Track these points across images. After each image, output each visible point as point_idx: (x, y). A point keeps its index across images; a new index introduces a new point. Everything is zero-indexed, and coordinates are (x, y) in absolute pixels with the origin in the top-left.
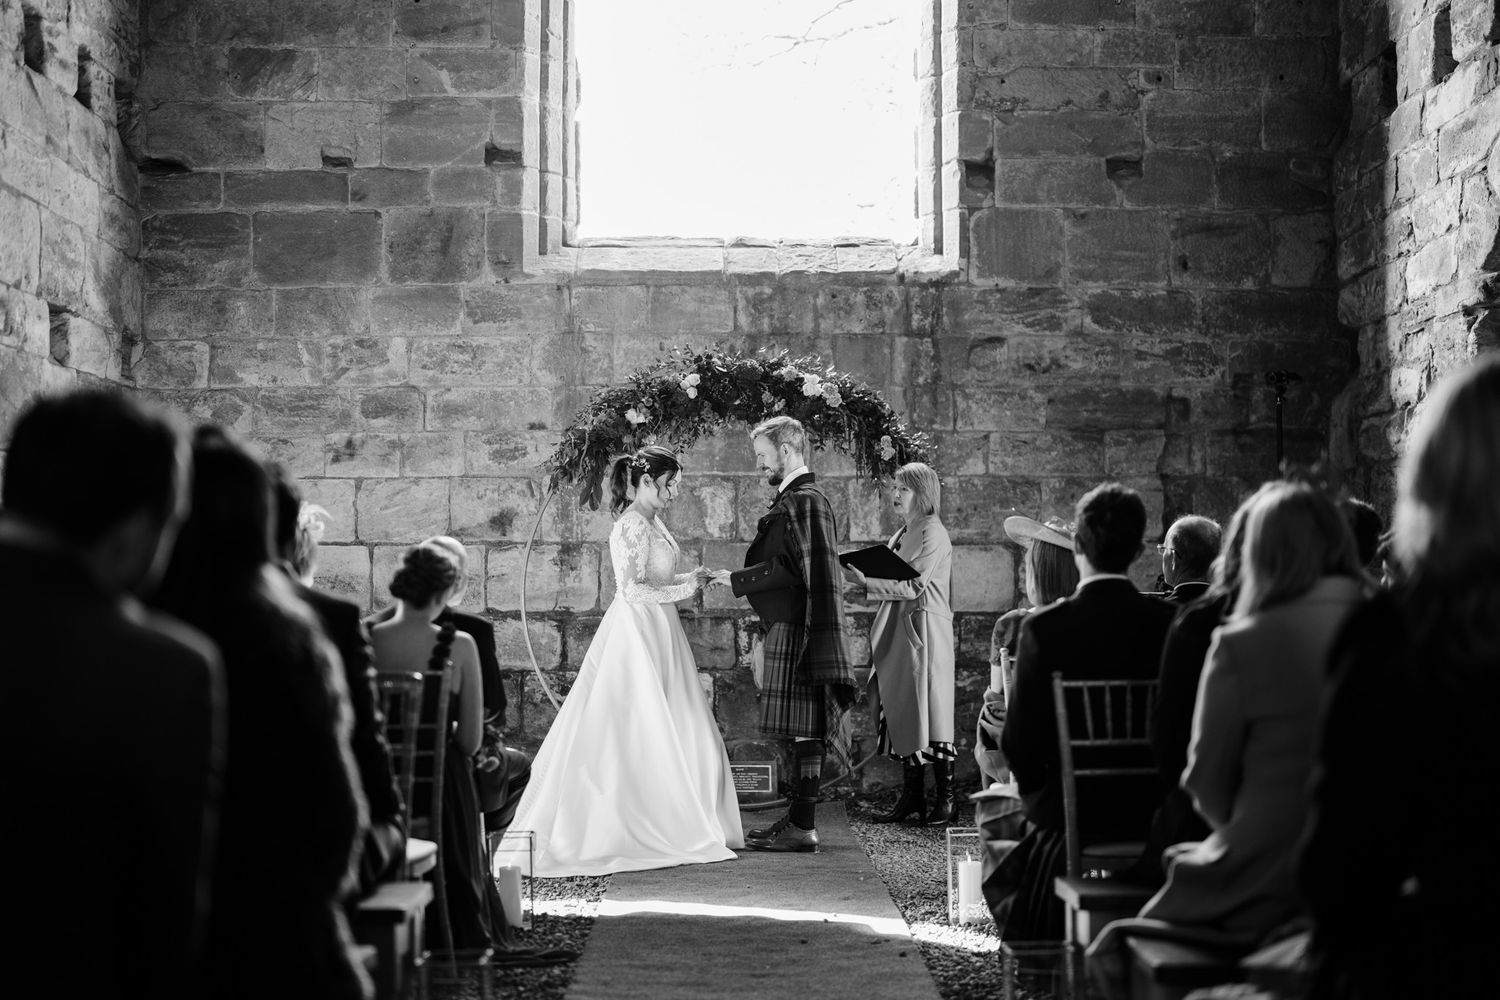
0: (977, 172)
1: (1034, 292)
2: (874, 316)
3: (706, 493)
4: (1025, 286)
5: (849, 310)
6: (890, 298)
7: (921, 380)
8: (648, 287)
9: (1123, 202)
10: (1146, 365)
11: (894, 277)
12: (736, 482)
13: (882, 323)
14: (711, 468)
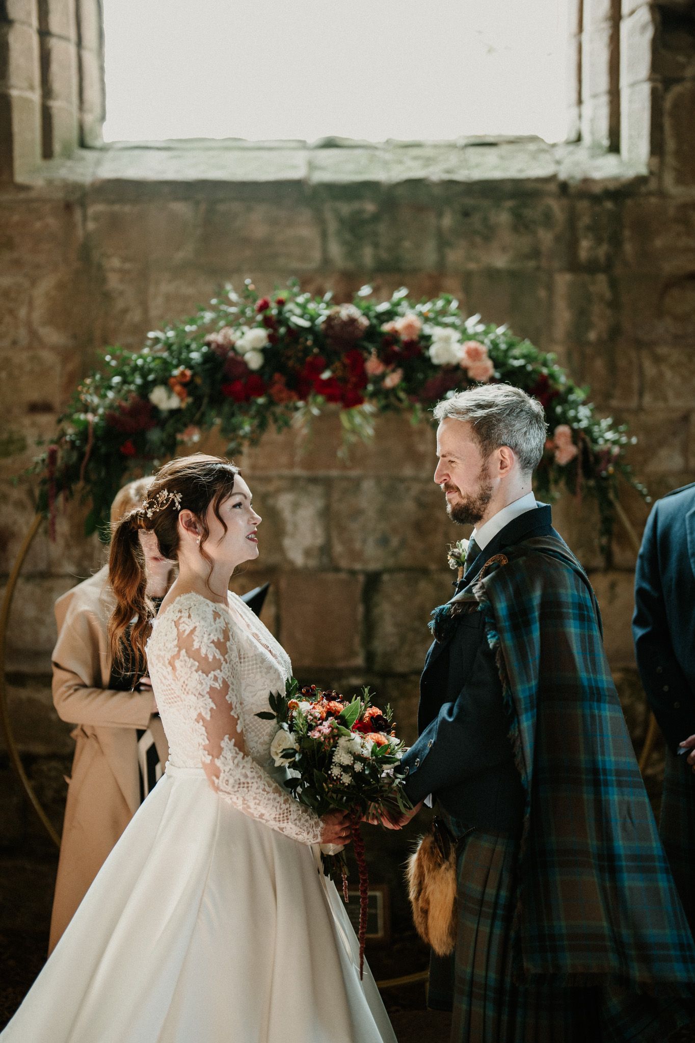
2: (524, 242)
3: (284, 502)
5: (488, 234)
6: (548, 219)
7: (592, 336)
8: (197, 203)
11: (553, 187)
12: (327, 484)
13: (536, 253)
14: (291, 465)
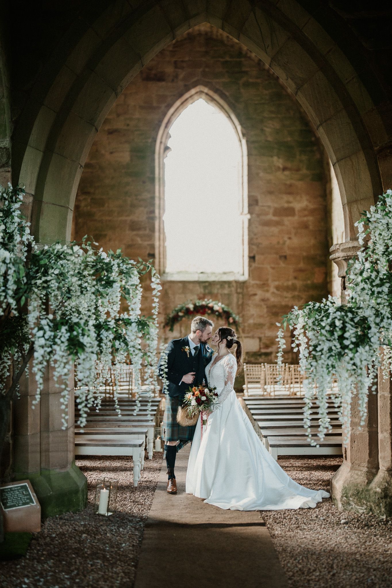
0: (252, 258)
1: (264, 284)
2: (230, 289)
4: (261, 283)
5: (224, 288)
6: (233, 286)
7: (240, 303)
8: (182, 284)
9: (282, 264)
10: (287, 300)
11: (234, 282)
